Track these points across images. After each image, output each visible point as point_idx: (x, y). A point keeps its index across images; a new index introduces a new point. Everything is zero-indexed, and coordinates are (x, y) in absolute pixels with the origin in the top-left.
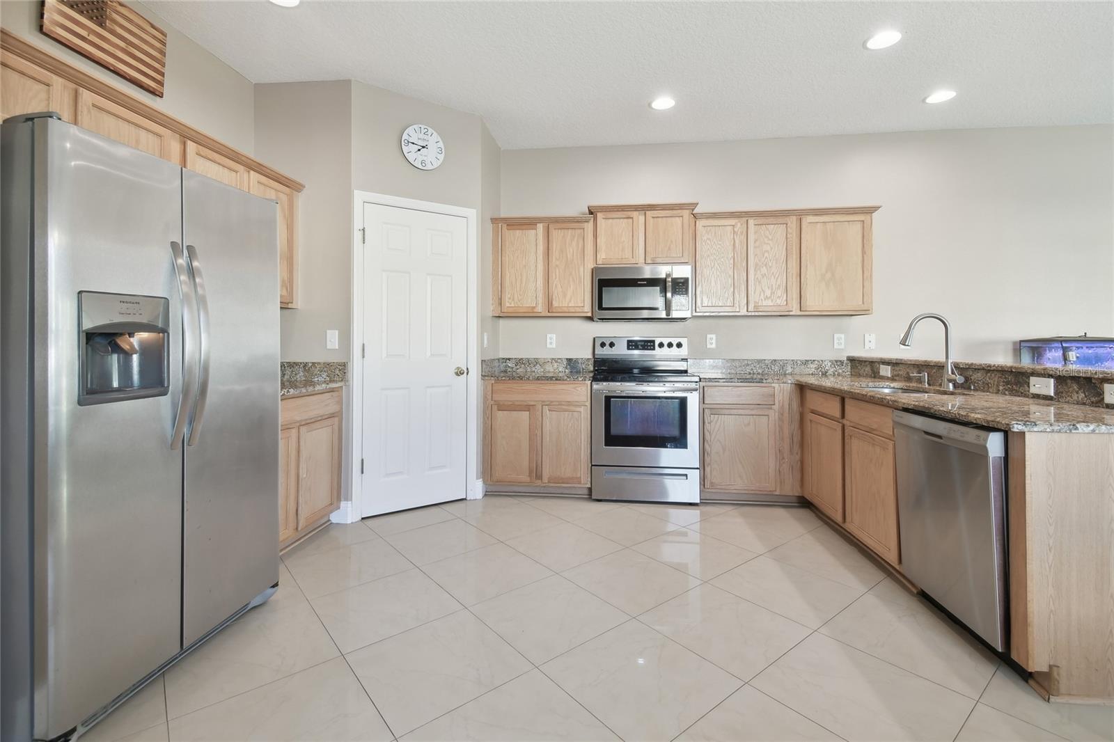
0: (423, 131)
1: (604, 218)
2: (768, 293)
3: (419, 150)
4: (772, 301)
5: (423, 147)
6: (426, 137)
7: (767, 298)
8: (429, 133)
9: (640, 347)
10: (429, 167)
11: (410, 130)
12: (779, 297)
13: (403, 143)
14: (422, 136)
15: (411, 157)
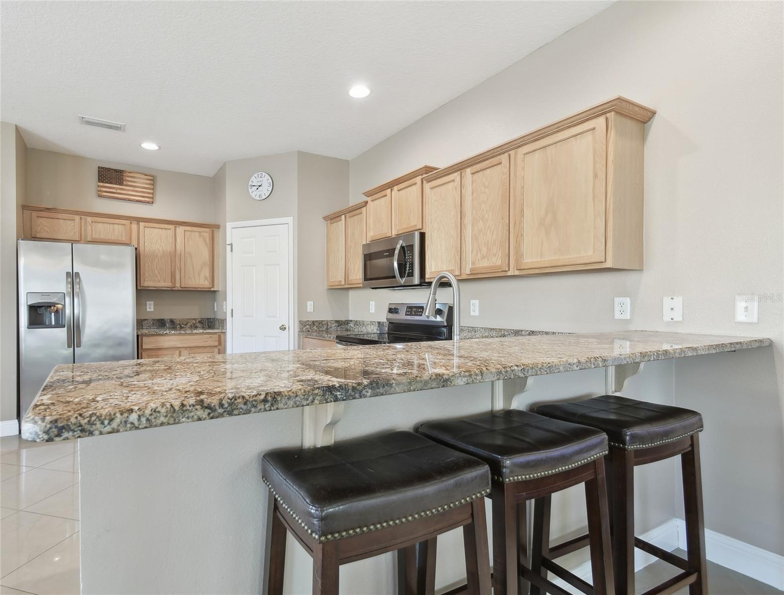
0: (260, 176)
1: (372, 201)
2: (484, 250)
3: (257, 189)
4: (488, 260)
5: (260, 186)
6: (261, 179)
7: (483, 257)
8: (263, 176)
9: (413, 313)
10: (264, 197)
11: (253, 178)
12: (495, 255)
13: (249, 187)
14: (259, 179)
15: (253, 195)
